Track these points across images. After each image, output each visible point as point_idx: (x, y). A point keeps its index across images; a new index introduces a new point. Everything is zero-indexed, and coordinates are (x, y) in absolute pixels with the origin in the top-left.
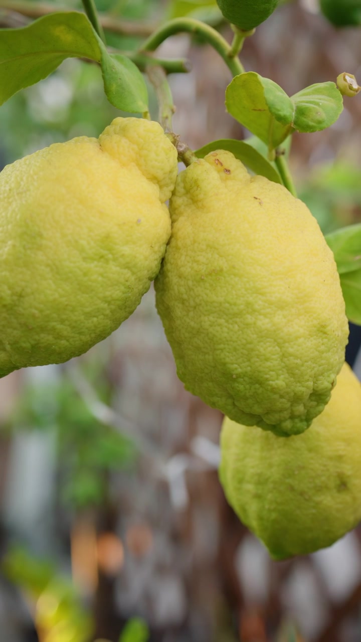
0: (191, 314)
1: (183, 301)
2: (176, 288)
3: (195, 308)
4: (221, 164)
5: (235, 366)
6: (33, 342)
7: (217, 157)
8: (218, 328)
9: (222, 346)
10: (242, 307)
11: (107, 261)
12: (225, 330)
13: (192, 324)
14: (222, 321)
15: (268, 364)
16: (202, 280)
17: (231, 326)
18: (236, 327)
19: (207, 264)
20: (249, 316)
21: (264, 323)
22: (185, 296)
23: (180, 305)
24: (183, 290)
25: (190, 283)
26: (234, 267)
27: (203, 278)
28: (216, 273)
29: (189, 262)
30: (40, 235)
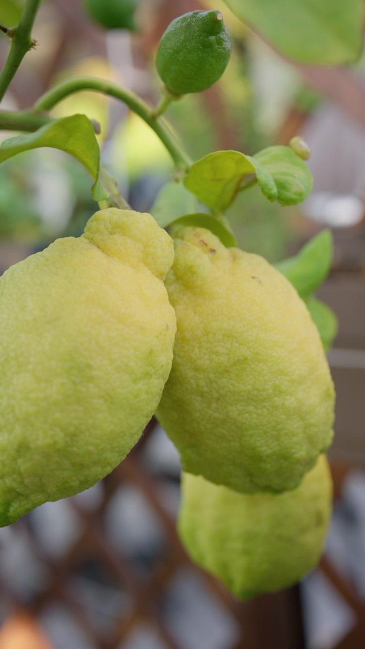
0: (214, 405)
1: (202, 394)
2: (193, 381)
3: (218, 399)
4: (206, 245)
5: (265, 448)
6: (82, 478)
7: (201, 238)
8: (247, 415)
9: (251, 432)
10: (270, 391)
11: (151, 376)
12: (254, 416)
13: (216, 415)
14: (251, 408)
15: (295, 439)
16: (227, 371)
17: (260, 411)
18: (265, 411)
19: (228, 355)
20: (276, 399)
21: (290, 402)
22: (205, 389)
23: (199, 398)
24: (202, 383)
25: (212, 376)
26: (257, 354)
27: (227, 369)
28: (241, 362)
29: (205, 354)
30: (89, 366)
